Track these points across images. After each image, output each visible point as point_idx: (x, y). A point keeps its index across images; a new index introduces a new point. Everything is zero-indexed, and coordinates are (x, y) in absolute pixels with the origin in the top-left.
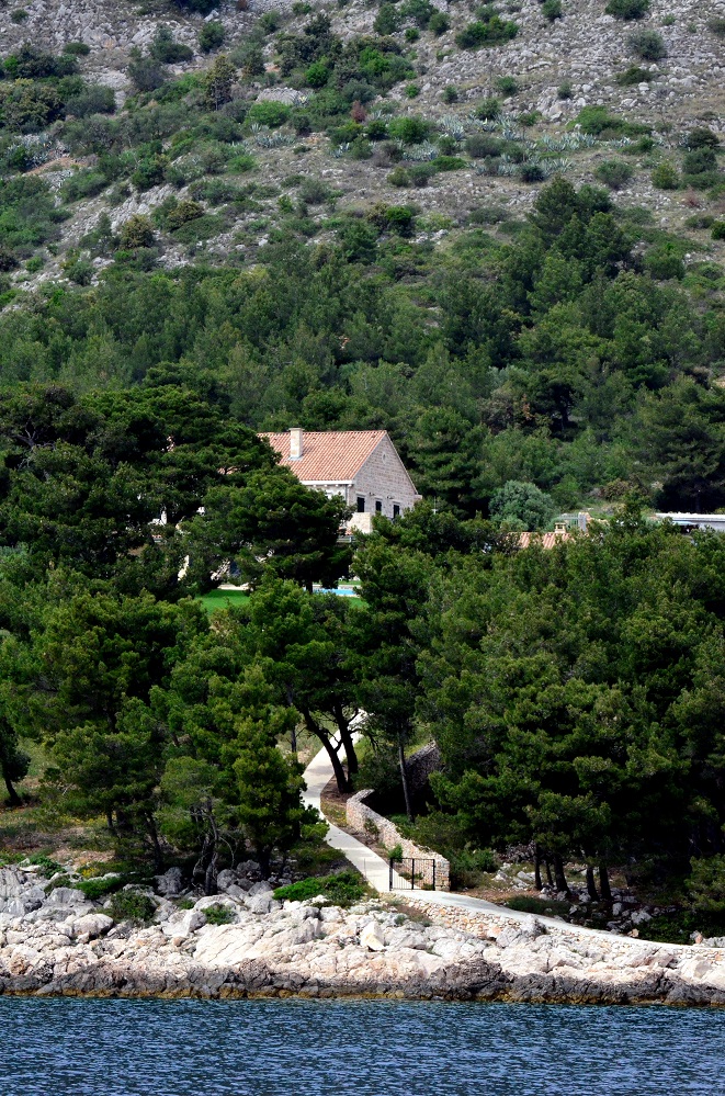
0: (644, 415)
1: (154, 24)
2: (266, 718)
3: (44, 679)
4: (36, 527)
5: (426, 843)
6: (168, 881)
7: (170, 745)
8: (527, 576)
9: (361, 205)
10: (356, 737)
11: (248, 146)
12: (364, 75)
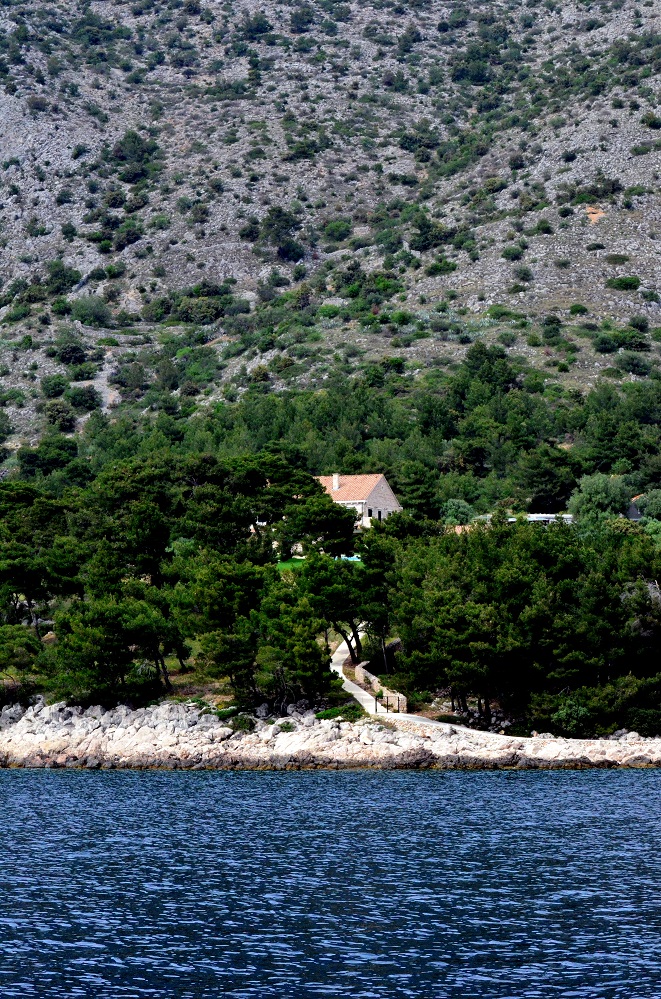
0: (521, 463)
1: (270, 267)
2: (310, 626)
3: (196, 606)
4: (195, 528)
5: (393, 688)
6: (261, 710)
7: (260, 640)
8: (447, 549)
9: (376, 357)
10: (361, 635)
11: (318, 328)
12: (378, 290)
